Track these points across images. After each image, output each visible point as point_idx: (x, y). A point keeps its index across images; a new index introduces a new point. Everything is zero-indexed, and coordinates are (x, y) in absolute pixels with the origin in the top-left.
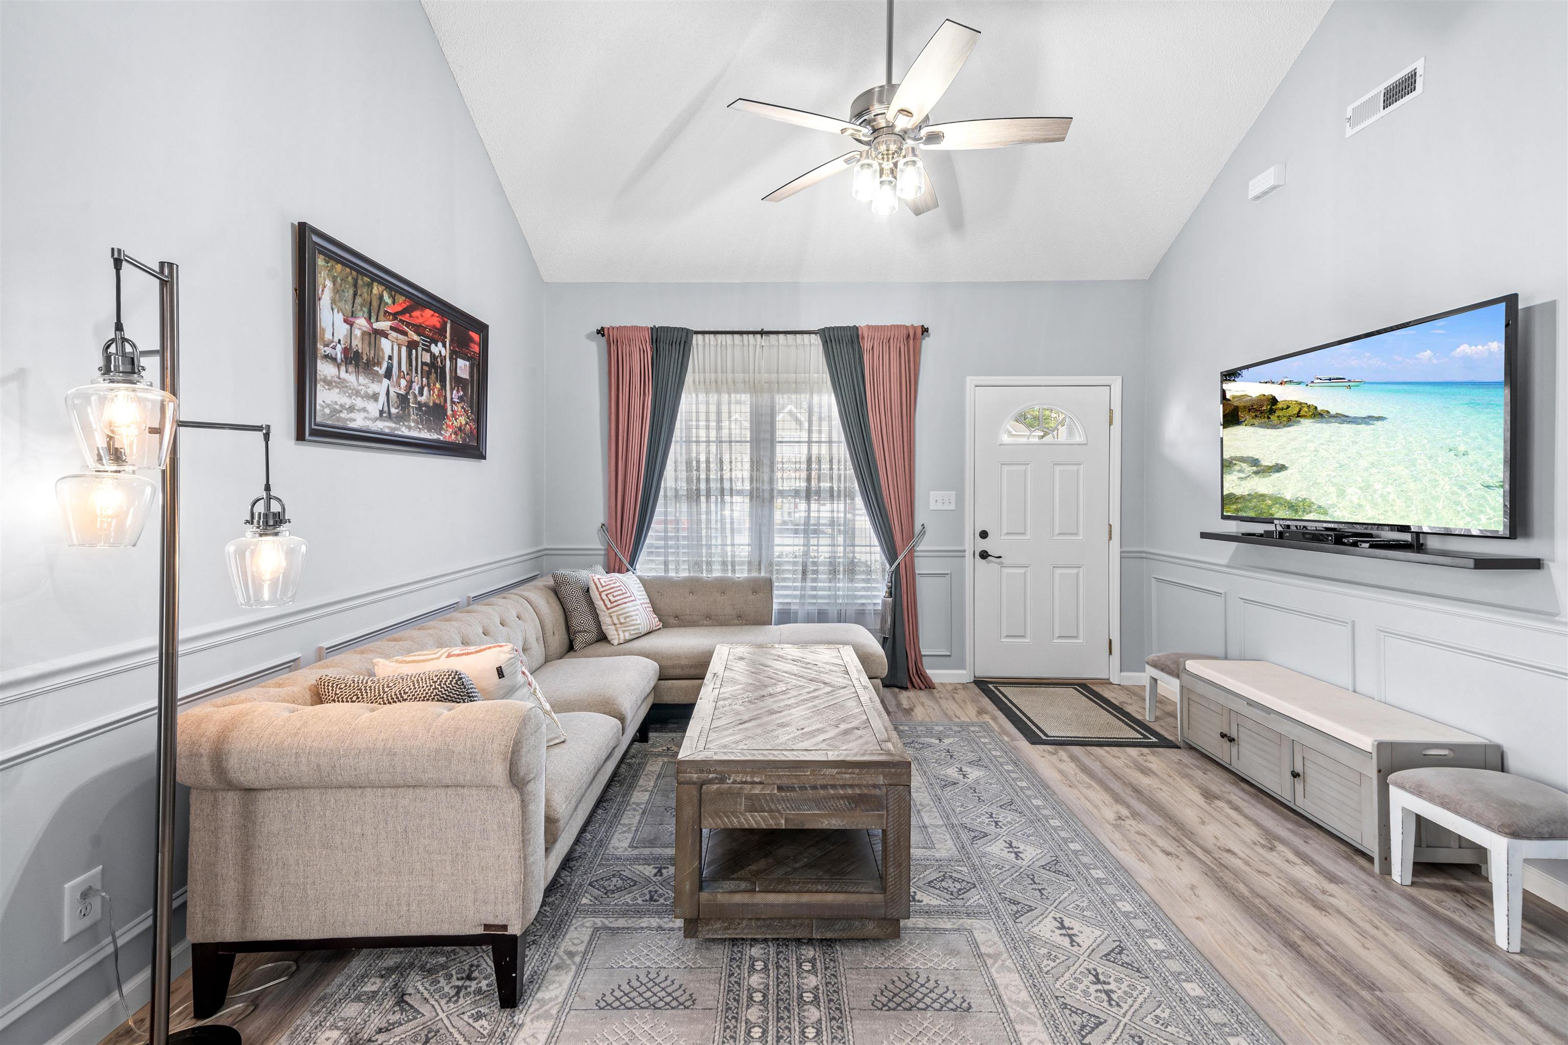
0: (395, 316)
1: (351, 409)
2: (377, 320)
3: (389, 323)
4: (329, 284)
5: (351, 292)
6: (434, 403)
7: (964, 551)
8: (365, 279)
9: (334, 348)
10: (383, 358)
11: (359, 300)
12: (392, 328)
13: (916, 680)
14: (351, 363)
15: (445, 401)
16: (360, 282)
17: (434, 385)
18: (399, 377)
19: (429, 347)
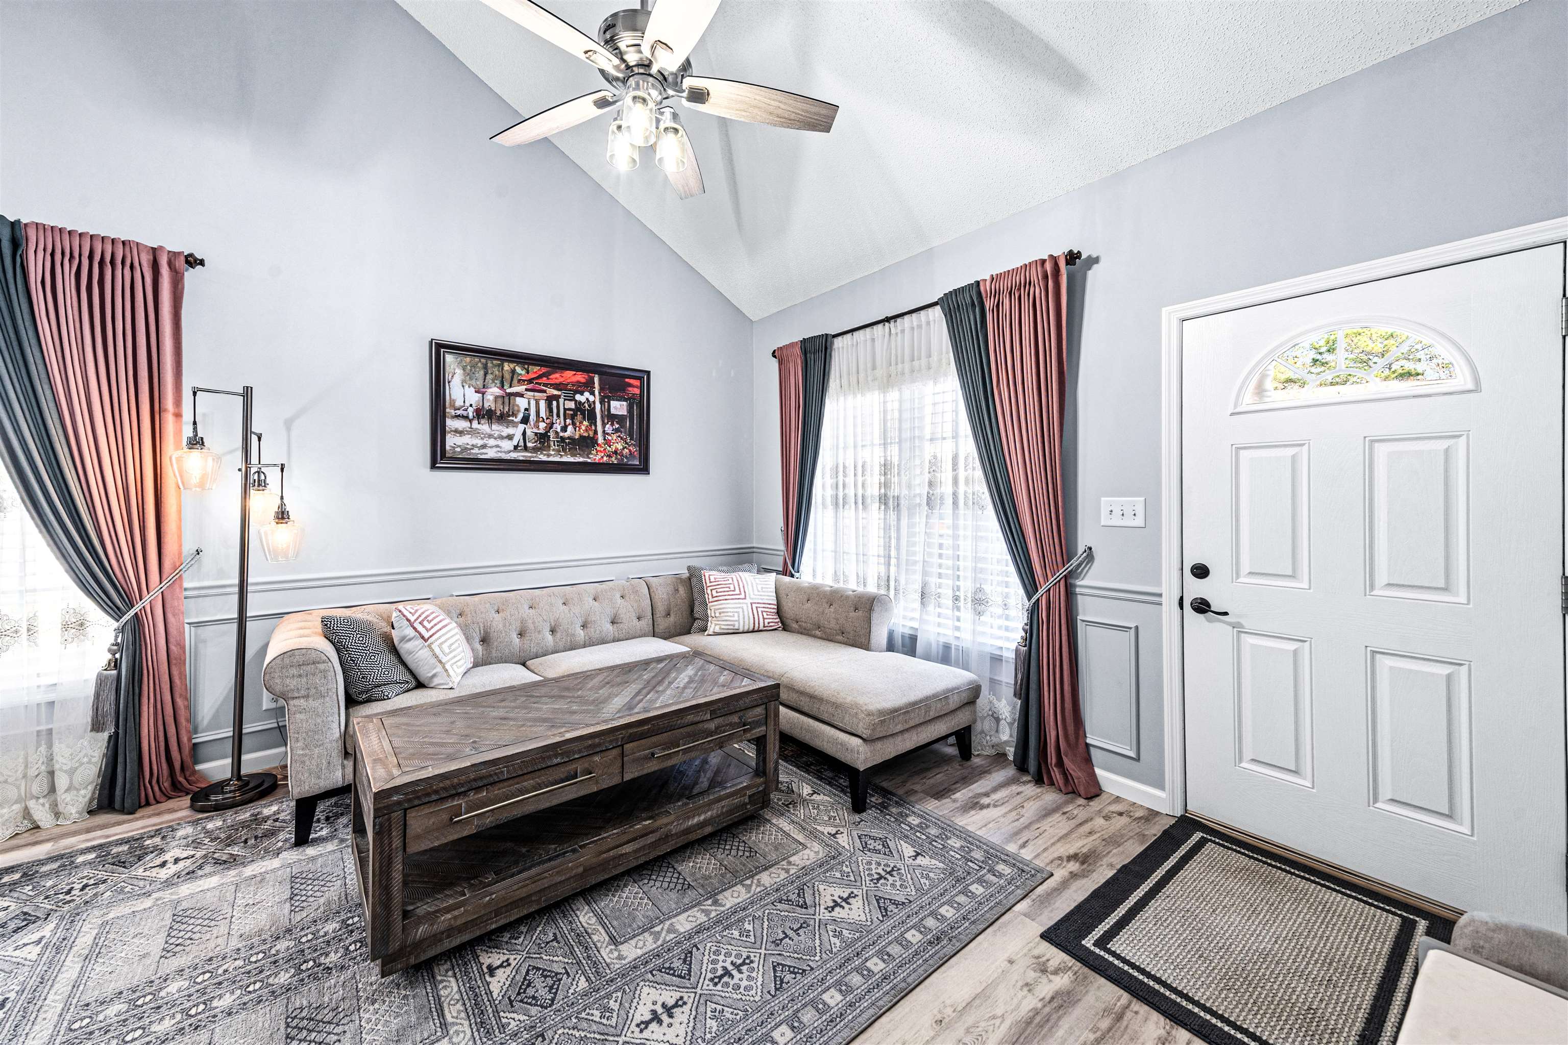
0: (530, 381)
1: (484, 446)
2: (511, 386)
3: (525, 387)
4: (459, 372)
5: (482, 372)
6: (581, 436)
7: (1160, 595)
8: (495, 362)
9: (466, 410)
10: (519, 411)
11: (489, 377)
12: (527, 390)
13: (1056, 774)
14: (483, 417)
15: (596, 432)
16: (490, 365)
17: (581, 423)
18: (538, 421)
19: (574, 397)
